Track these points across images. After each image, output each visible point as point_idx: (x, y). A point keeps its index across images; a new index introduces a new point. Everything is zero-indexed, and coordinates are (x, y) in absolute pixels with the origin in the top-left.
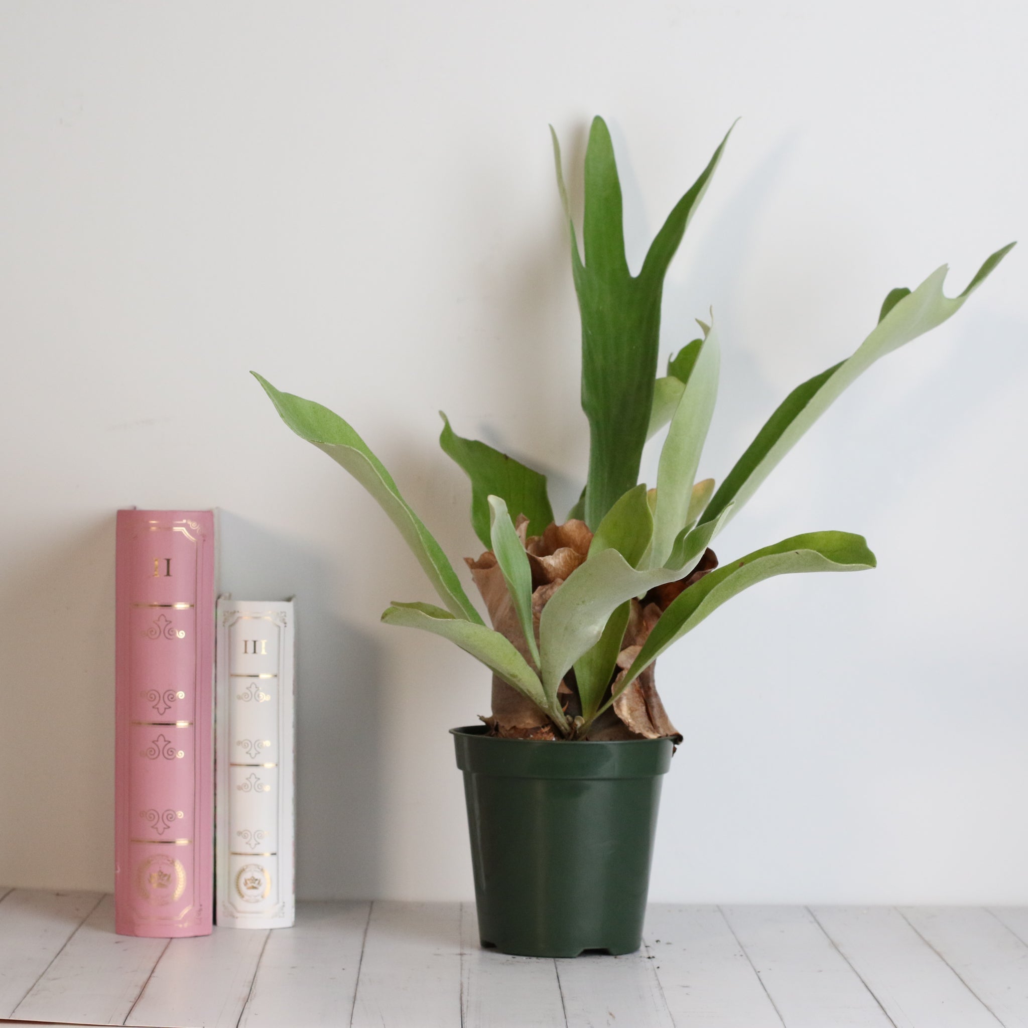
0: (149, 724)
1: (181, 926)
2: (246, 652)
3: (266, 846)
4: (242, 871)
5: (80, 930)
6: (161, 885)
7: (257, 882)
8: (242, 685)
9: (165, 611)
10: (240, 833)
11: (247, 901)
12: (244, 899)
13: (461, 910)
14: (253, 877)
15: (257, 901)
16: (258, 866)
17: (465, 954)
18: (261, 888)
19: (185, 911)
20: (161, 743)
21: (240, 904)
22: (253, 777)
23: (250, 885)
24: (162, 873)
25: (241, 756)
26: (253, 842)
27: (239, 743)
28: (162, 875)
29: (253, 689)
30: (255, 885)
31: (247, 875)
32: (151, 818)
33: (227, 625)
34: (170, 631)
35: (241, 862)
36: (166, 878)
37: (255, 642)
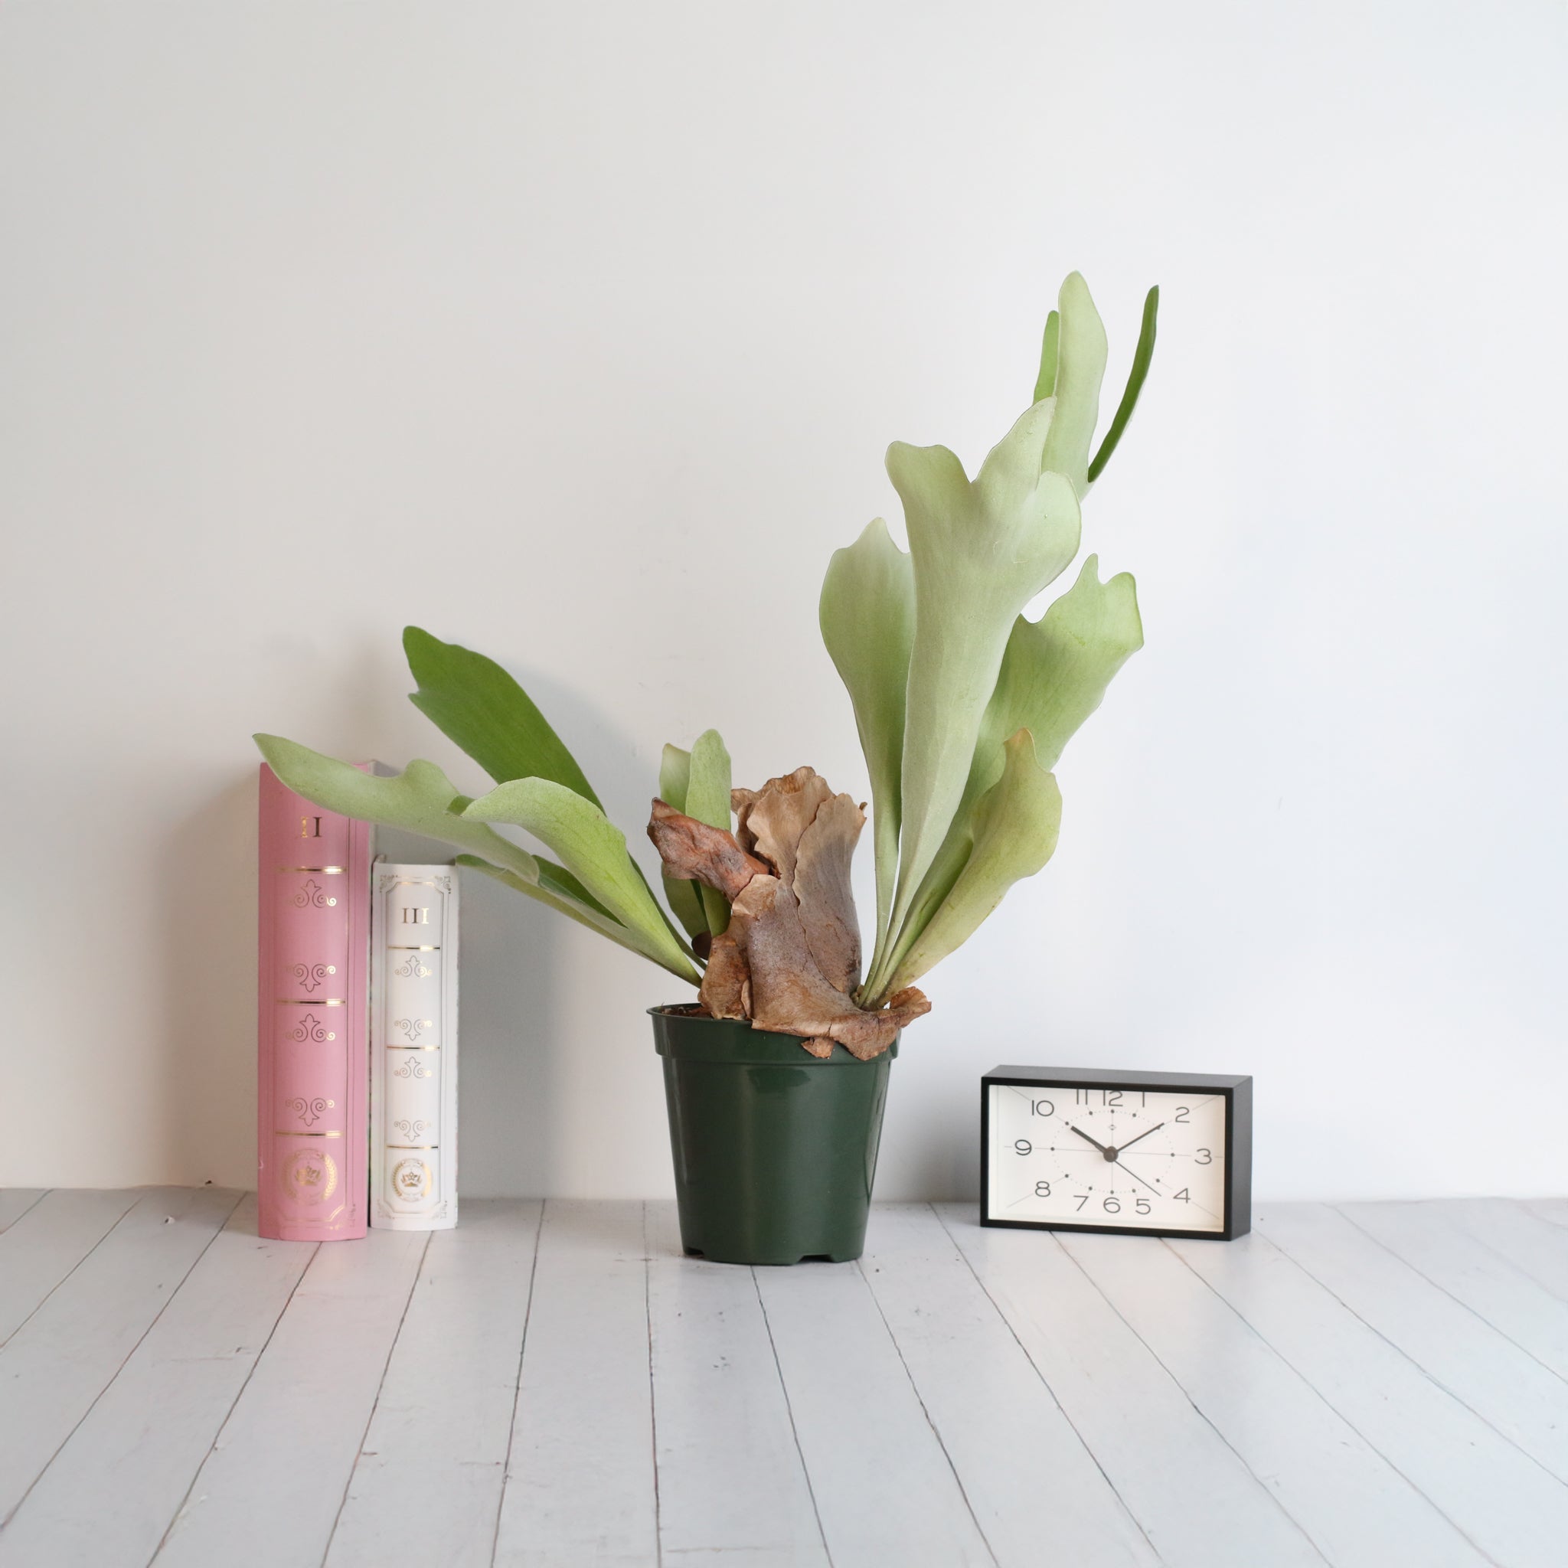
0: (296, 1002)
1: (331, 1228)
2: (405, 921)
3: (426, 1139)
4: (400, 1166)
5: (220, 1234)
6: (310, 1183)
7: (416, 1178)
8: (400, 958)
9: (313, 875)
10: (397, 1124)
11: (405, 1200)
12: (401, 1197)
13: (644, 1209)
14: (412, 1173)
15: (417, 1200)
16: (418, 1161)
17: (650, 1260)
18: (421, 1186)
19: (336, 1212)
20: (310, 1024)
21: (398, 1203)
22: (413, 1060)
23: (409, 1182)
24: (311, 1169)
25: (399, 1038)
26: (412, 1134)
27: (397, 1023)
28: (311, 1171)
29: (413, 963)
30: (414, 1182)
31: (405, 1171)
32: (298, 1107)
33: (384, 891)
34: (320, 899)
35: (399, 1156)
36: (315, 1175)
37: (415, 910)
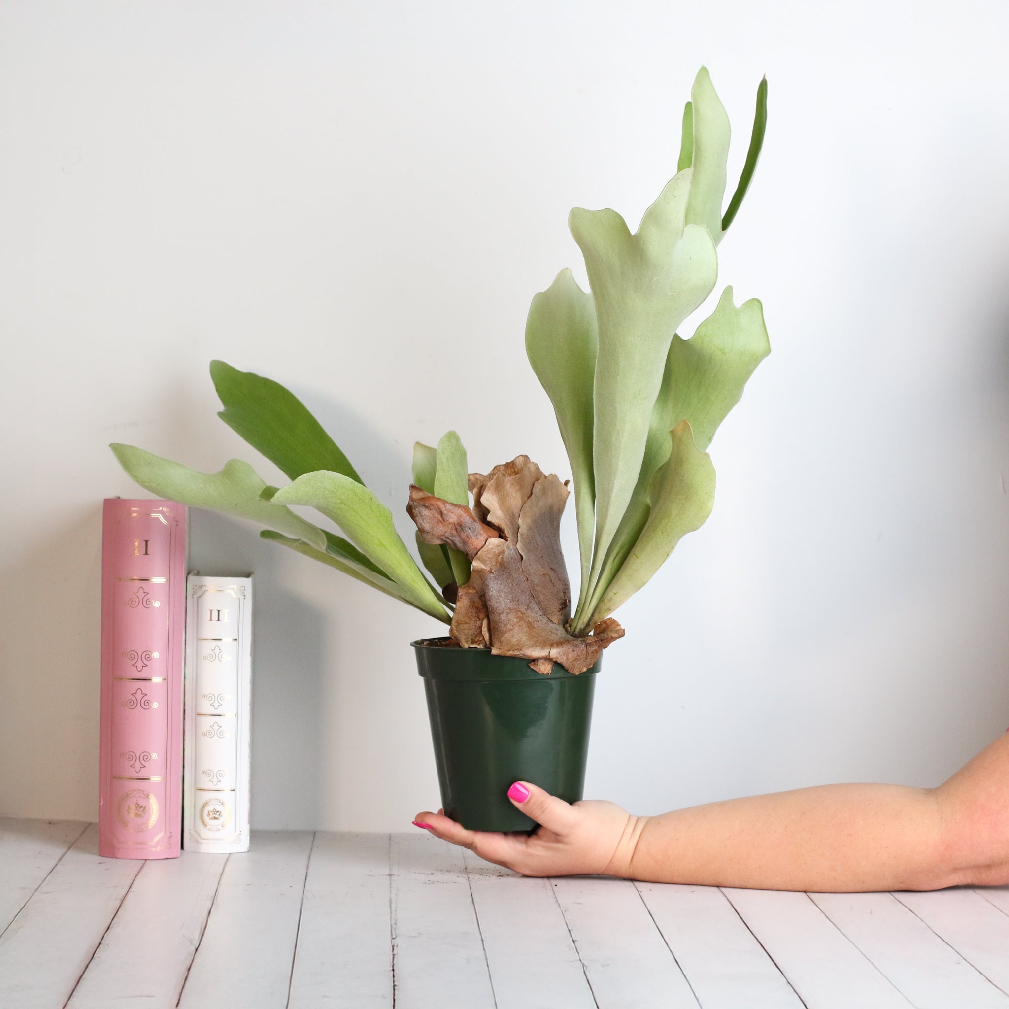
0: (129, 679)
1: (154, 850)
2: (211, 620)
3: (226, 784)
4: (206, 804)
5: (68, 853)
6: (137, 815)
7: (218, 814)
8: (208, 647)
9: (143, 584)
10: (204, 772)
11: (209, 829)
12: (207, 828)
13: (390, 839)
14: (215, 809)
15: (218, 830)
16: (219, 800)
17: (393, 875)
18: (221, 819)
19: (158, 837)
20: (139, 696)
21: (204, 832)
22: (216, 725)
23: (212, 816)
24: (139, 805)
25: (206, 707)
26: (215, 780)
27: (204, 696)
28: (138, 806)
29: (217, 651)
30: (216, 816)
31: (210, 808)
32: (130, 758)
33: (195, 597)
34: (148, 602)
35: (205, 796)
36: (142, 809)
37: (219, 611)
